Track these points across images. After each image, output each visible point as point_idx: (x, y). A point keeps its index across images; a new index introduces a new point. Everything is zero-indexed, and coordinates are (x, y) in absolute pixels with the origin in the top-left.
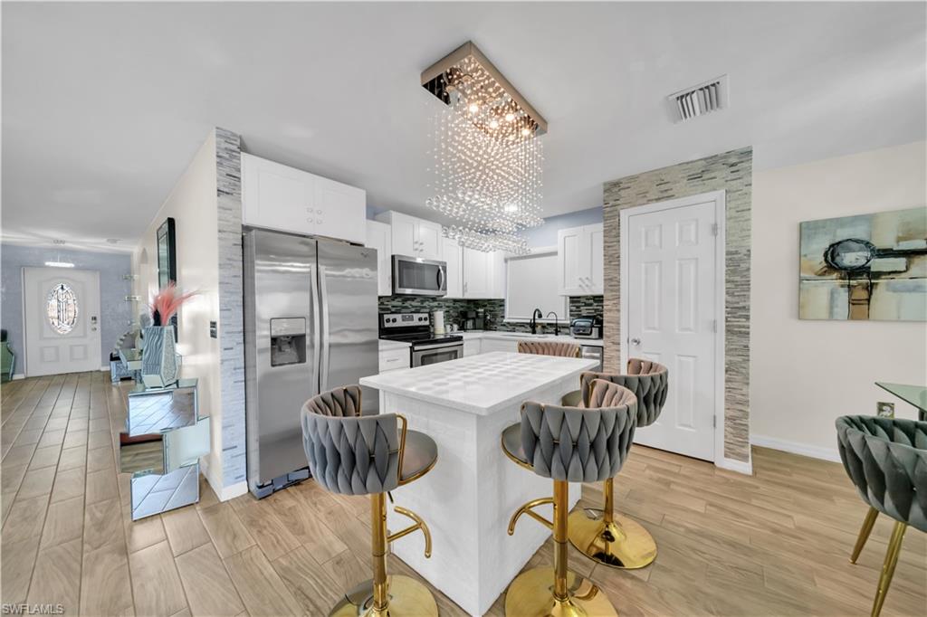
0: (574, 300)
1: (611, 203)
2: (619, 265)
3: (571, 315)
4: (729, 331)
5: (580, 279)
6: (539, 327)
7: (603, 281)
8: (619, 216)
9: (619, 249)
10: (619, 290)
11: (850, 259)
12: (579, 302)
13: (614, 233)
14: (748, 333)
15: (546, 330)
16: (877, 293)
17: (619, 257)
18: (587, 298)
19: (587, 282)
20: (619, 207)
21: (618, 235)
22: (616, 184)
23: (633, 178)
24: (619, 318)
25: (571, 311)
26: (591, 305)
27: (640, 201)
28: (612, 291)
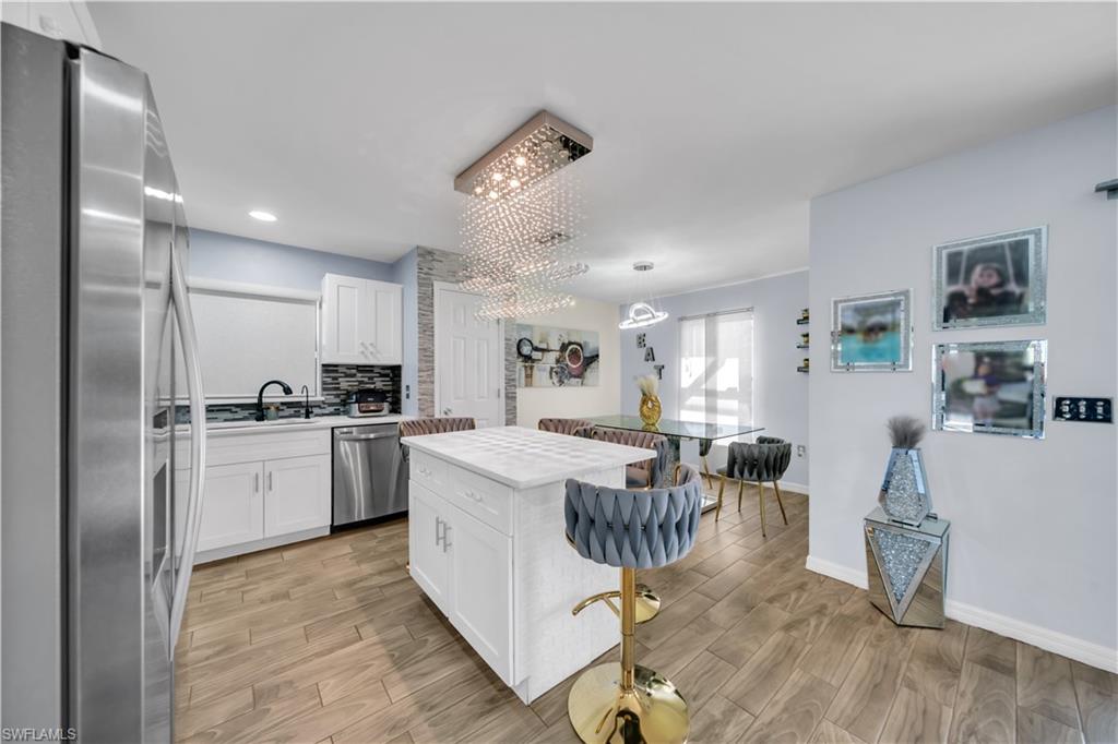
0: (328, 369)
1: (426, 270)
2: (433, 336)
3: (324, 389)
4: (507, 397)
5: (362, 344)
6: (273, 408)
7: (417, 351)
8: (432, 285)
9: (433, 319)
10: (433, 362)
11: (526, 350)
12: (337, 371)
13: (428, 302)
14: (515, 397)
15: (281, 414)
16: (535, 371)
17: (433, 327)
18: (349, 367)
19: (371, 349)
20: (433, 277)
21: (432, 305)
22: (430, 253)
23: (445, 254)
24: (433, 390)
25: (324, 383)
26: (354, 376)
27: (451, 279)
28: (426, 362)
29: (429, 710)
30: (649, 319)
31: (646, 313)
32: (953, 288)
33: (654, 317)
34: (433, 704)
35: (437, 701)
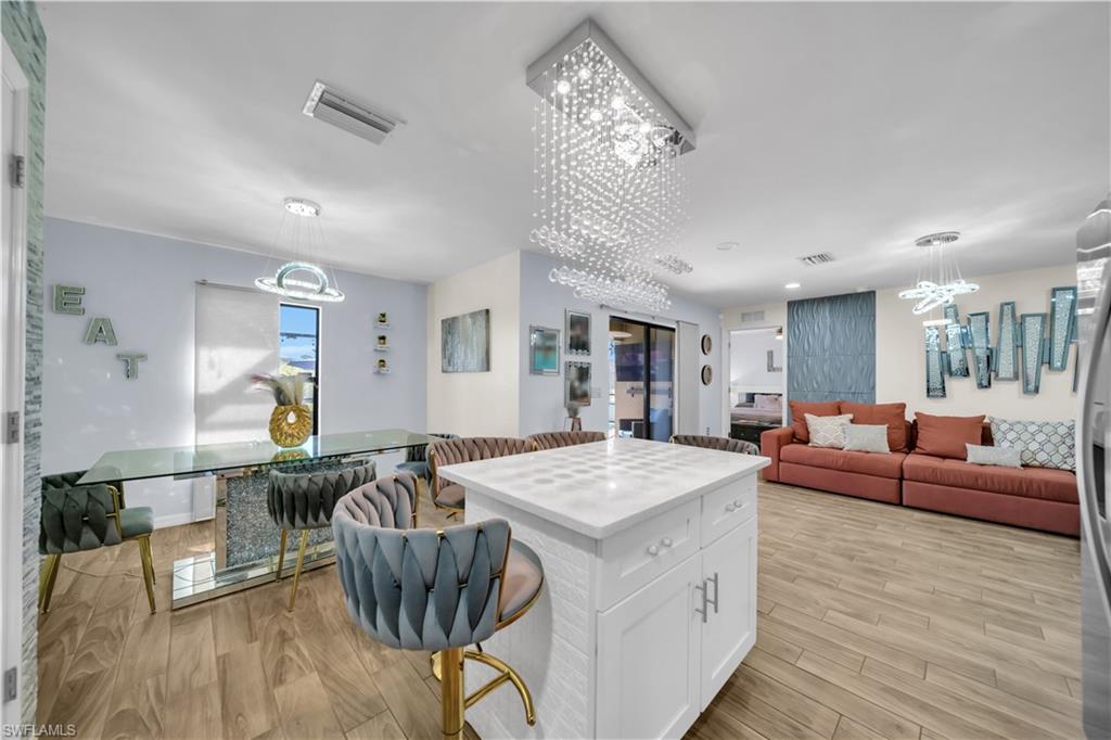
29: (799, 730)
30: (311, 291)
31: (316, 281)
32: (574, 333)
33: (321, 291)
34: (790, 729)
35: (784, 726)
